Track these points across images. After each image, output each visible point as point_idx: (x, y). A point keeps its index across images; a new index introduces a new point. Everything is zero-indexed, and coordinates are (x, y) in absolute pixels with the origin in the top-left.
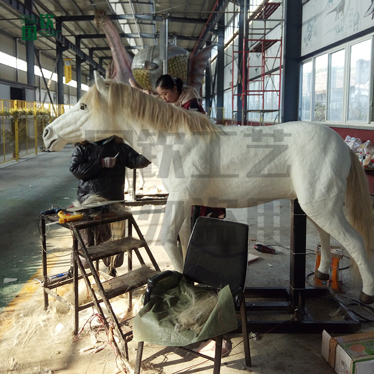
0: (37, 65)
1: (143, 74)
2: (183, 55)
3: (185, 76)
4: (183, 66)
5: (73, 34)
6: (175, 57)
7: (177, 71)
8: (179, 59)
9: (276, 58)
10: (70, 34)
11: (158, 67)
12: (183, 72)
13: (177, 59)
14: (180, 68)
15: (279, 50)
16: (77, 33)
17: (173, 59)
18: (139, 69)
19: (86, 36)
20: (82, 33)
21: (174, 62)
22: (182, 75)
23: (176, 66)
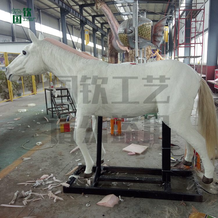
0: (68, 33)
1: (124, 37)
2: (148, 23)
3: (149, 37)
4: (148, 31)
5: (90, 15)
6: (143, 25)
7: (144, 34)
8: (145, 26)
9: (201, 21)
10: (89, 15)
11: (133, 32)
12: (148, 35)
13: (144, 26)
14: (146, 32)
15: (202, 16)
16: (93, 14)
17: (142, 26)
18: (121, 33)
19: (98, 16)
20: (96, 14)
21: (142, 28)
22: (147, 36)
23: (144, 30)
